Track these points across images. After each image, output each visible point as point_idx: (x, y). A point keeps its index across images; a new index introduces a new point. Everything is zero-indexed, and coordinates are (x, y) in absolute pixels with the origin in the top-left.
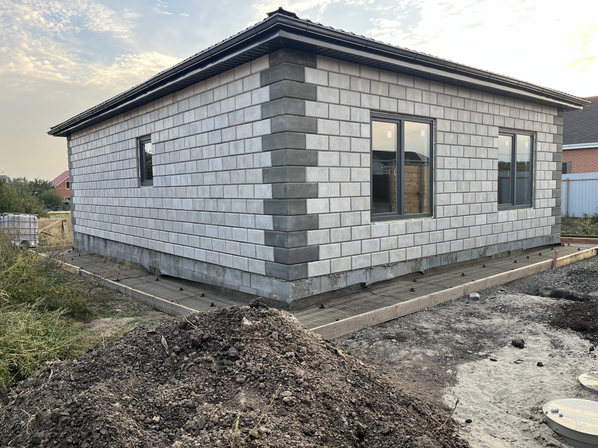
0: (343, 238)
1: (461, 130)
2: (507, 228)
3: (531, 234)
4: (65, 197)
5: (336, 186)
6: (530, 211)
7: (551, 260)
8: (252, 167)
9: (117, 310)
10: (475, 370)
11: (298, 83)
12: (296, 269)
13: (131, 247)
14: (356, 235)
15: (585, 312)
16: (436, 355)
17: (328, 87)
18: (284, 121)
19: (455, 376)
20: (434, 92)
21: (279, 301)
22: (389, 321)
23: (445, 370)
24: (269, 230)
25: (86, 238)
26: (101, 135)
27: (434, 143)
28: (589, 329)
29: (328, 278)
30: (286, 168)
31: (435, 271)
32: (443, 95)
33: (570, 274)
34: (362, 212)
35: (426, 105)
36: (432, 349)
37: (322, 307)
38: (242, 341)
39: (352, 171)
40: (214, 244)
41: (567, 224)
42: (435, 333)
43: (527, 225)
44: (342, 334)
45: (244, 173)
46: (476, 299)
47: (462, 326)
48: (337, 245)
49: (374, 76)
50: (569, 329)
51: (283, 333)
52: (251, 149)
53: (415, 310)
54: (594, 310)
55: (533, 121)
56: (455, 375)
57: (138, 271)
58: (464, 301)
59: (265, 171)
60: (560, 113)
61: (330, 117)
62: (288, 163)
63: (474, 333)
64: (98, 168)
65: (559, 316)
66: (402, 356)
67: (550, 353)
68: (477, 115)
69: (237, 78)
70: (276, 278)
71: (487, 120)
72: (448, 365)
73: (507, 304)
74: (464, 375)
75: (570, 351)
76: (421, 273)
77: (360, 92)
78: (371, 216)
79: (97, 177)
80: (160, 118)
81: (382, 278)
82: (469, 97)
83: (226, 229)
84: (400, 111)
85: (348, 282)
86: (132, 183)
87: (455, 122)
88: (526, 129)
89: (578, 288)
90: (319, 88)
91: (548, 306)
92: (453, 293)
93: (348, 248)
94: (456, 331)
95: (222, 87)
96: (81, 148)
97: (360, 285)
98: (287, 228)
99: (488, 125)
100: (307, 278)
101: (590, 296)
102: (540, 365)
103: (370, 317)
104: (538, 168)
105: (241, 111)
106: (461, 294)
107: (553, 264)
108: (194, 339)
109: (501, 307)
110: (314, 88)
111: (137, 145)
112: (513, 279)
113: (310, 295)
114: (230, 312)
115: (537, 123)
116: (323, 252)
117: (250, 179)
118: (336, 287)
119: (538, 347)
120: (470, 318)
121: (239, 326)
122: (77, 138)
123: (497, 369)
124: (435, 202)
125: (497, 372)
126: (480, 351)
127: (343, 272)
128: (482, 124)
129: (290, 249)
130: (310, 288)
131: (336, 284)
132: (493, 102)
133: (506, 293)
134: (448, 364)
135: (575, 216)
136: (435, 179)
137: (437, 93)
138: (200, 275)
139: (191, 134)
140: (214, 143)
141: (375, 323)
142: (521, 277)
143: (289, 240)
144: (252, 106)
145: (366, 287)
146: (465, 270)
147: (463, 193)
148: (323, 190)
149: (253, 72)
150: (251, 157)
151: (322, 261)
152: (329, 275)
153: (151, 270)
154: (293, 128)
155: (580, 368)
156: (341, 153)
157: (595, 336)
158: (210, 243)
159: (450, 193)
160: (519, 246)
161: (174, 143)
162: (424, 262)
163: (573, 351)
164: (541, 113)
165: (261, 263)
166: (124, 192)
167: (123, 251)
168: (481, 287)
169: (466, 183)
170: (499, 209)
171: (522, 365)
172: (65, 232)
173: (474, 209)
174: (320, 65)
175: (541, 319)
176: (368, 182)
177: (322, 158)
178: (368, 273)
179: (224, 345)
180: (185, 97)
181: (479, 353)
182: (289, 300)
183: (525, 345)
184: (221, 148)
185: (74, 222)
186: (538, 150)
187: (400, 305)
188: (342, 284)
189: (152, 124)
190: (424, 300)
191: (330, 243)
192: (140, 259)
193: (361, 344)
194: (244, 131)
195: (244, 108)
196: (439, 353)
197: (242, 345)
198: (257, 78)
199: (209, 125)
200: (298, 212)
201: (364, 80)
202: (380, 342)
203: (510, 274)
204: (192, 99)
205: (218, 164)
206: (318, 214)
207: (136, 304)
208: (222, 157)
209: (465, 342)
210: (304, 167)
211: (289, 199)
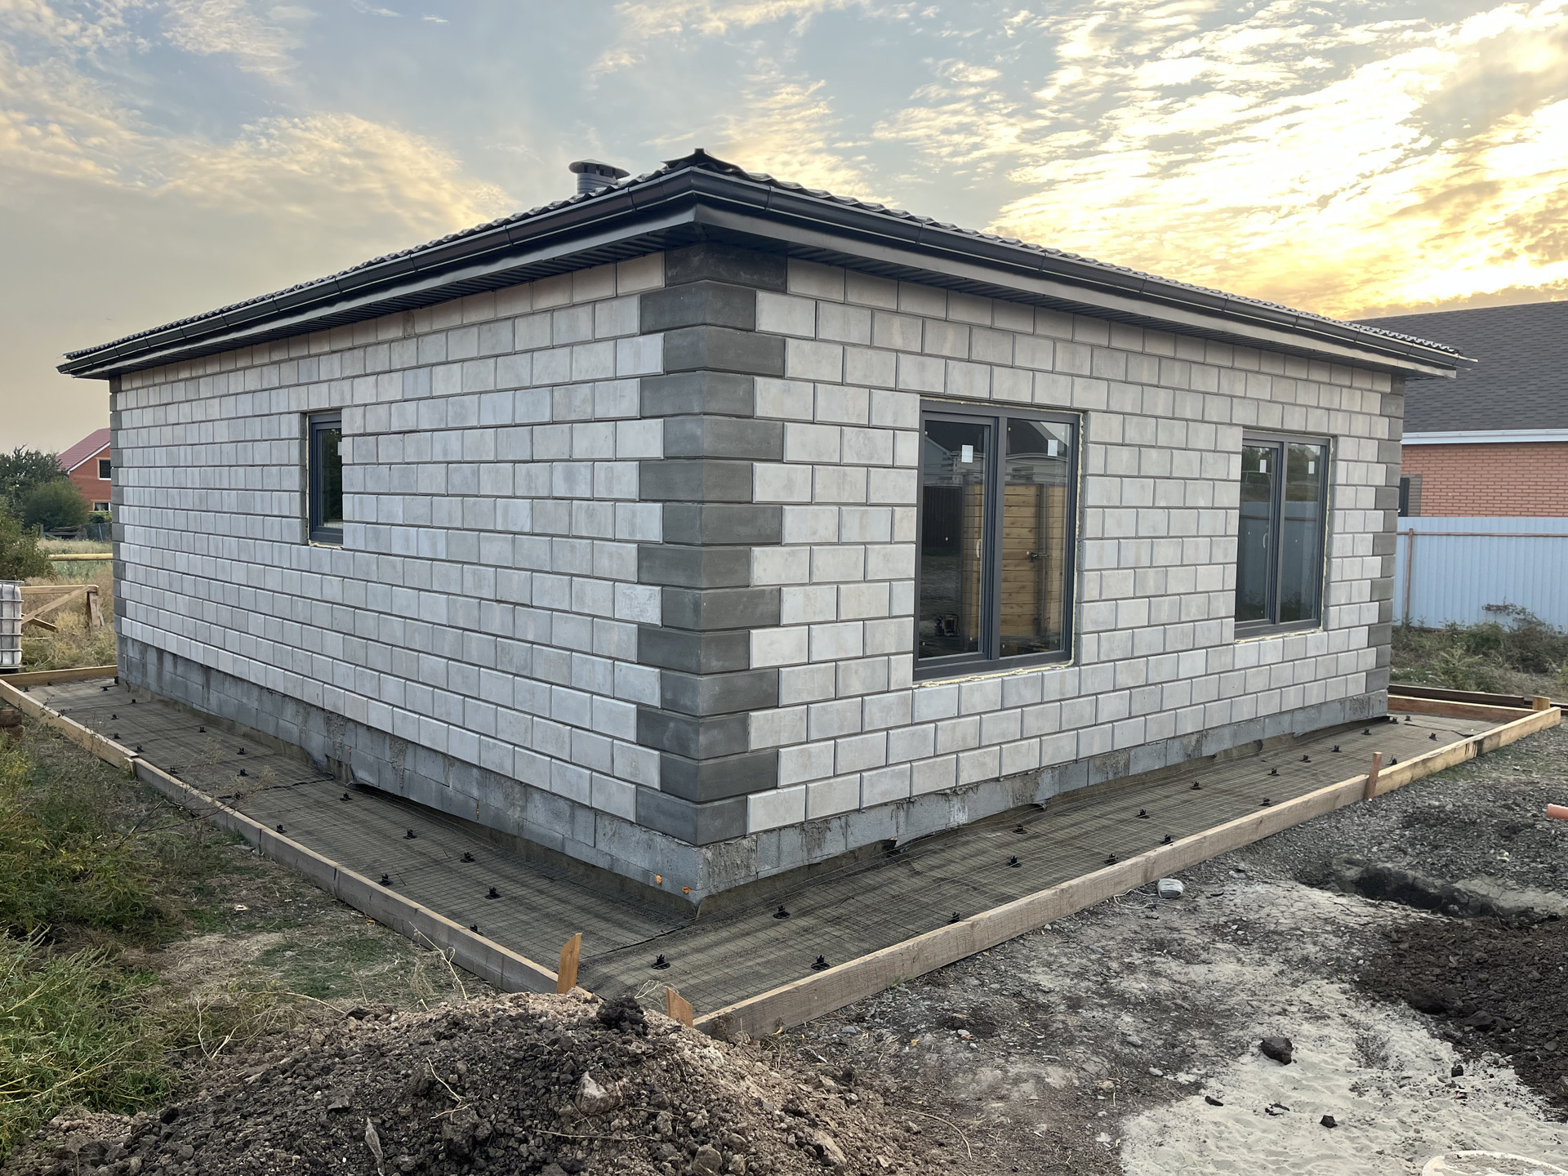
0: (841, 728)
1: (1148, 439)
2: (1257, 682)
3: (1315, 696)
4: (95, 501)
5: (828, 593)
6: (1315, 636)
7: (1362, 777)
8: (610, 536)
9: (238, 907)
10: (1167, 1136)
11: (739, 332)
12: (718, 812)
13: (277, 697)
14: (875, 718)
15: (1444, 957)
16: (1070, 1087)
17: (815, 339)
18: (699, 432)
19: (1118, 1154)
20: (1084, 344)
21: (668, 895)
22: (954, 963)
23: (1094, 1134)
24: (649, 706)
25: (152, 657)
26: (205, 392)
27: (1080, 472)
28: (1453, 1008)
29: (798, 831)
30: (701, 552)
31: (1072, 800)
32: (1106, 352)
33: (1408, 822)
34: (892, 657)
35: (1062, 378)
36: (1062, 1064)
37: (782, 914)
38: (580, 1144)
39: (870, 553)
40: (502, 724)
41: (1407, 647)
42: (1069, 1007)
43: (1305, 672)
44: (832, 1008)
45: (589, 550)
46: (1174, 896)
47: (1136, 985)
48: (826, 746)
49: (934, 308)
50: (1404, 1004)
51: (686, 1111)
52: (610, 490)
53: (1020, 929)
54: (1467, 951)
55: (1329, 409)
56: (1117, 1151)
57: (293, 765)
58: (1143, 903)
59: (645, 551)
60: (1398, 386)
61: (819, 418)
62: (705, 540)
63: (1166, 1010)
64: (193, 477)
65: (1380, 961)
66: (985, 1085)
67: (1355, 1079)
68: (1189, 397)
69: (577, 299)
70: (665, 834)
71: (1216, 409)
72: (1100, 1118)
73: (1252, 916)
74: (1142, 1149)
75: (1405, 1074)
76: (1037, 807)
77: (897, 351)
78: (916, 664)
79: (190, 499)
80: (368, 371)
81: (939, 826)
82: (1171, 354)
83: (534, 686)
84: (995, 397)
85: (851, 839)
86: (285, 531)
87: (1135, 419)
88: (1310, 429)
89: (1427, 865)
90: (790, 342)
91: (1353, 931)
92: (1117, 880)
93: (854, 753)
94: (1123, 1002)
95: (537, 317)
96: (148, 417)
97: (880, 846)
98: (697, 707)
99: (1216, 423)
100: (744, 837)
101: (1458, 890)
102: (1328, 1122)
103: (905, 957)
104: (1338, 526)
105: (586, 388)
106: (1137, 880)
107: (1368, 787)
108: (451, 1139)
109: (1235, 927)
110: (778, 344)
111: (303, 431)
112: (1267, 833)
113: (751, 879)
114: (549, 1053)
115: (1340, 414)
116: (788, 770)
117: (605, 566)
118: (818, 856)
119: (1326, 1062)
120: (1156, 958)
121: (573, 1098)
122: (137, 389)
123: (1221, 1133)
124: (1079, 623)
125: (1222, 1144)
126: (1182, 1070)
127: (838, 816)
128: (1203, 421)
129: (704, 763)
130: (752, 861)
131: (819, 846)
132: (1230, 365)
133: (1248, 878)
134: (1100, 1114)
135: (1425, 626)
136: (1079, 565)
137: (1093, 347)
138: (461, 797)
139: (451, 425)
140: (510, 458)
141: (917, 970)
142: (1286, 826)
143: (701, 738)
144: (616, 379)
145: (898, 852)
146: (1148, 796)
147: (1148, 597)
148: (793, 605)
149: (620, 291)
150: (610, 510)
151: (785, 790)
152: (802, 823)
153: (329, 766)
154: (723, 448)
155: (1428, 1134)
156: (843, 508)
157: (1467, 1029)
158: (491, 718)
159: (1116, 600)
160: (1285, 726)
161: (403, 441)
162: (1046, 778)
163: (1410, 1074)
164: (1350, 387)
165: (624, 788)
166: (263, 551)
167: (256, 705)
168: (1189, 859)
169: (1157, 572)
170: (1239, 635)
171: (1284, 1120)
172: (96, 622)
173: (1177, 636)
174: (795, 286)
175: (1335, 969)
176: (911, 579)
177: (794, 525)
178: (902, 814)
179: (531, 1154)
180: (436, 327)
181: (1180, 1074)
182: (697, 895)
183: (1294, 1055)
184: (528, 474)
185: (120, 609)
186: (1338, 482)
187: (982, 920)
188: (834, 846)
189: (345, 382)
190: (1044, 903)
191: (807, 742)
192: (301, 732)
193: (879, 1039)
194: (591, 440)
195: (594, 381)
196: (1079, 1078)
197: (580, 1155)
198: (632, 309)
199: (500, 409)
200: (728, 665)
201: (907, 320)
202: (929, 1037)
203: (1261, 821)
204: (459, 333)
205: (520, 515)
206: (778, 667)
207: (286, 883)
208: (533, 498)
209: (1144, 1040)
210: (747, 548)
211: (704, 631)
